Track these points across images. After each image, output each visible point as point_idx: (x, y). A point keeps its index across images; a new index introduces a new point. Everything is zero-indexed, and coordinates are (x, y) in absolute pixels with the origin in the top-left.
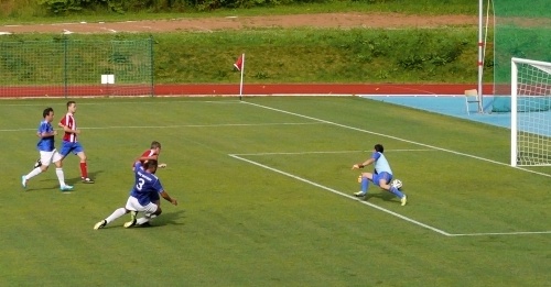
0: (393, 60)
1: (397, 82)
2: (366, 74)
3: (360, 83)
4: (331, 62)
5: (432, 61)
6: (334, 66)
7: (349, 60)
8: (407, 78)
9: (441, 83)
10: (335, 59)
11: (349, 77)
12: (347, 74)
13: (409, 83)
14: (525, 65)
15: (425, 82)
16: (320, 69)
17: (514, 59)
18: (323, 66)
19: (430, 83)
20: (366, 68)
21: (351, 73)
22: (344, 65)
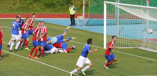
0: (42, 3)
1: (44, 13)
2: (30, 9)
3: (28, 13)
4: (15, 4)
5: (59, 4)
6: (16, 6)
7: (23, 4)
8: (48, 11)
9: (63, 13)
10: (17, 3)
11: (23, 11)
12: (22, 9)
13: (50, 14)
14: (110, 4)
15: (57, 13)
16: (10, 7)
17: (105, 2)
18: (12, 6)
19: (59, 13)
20: (30, 7)
21: (24, 9)
22: (21, 5)
